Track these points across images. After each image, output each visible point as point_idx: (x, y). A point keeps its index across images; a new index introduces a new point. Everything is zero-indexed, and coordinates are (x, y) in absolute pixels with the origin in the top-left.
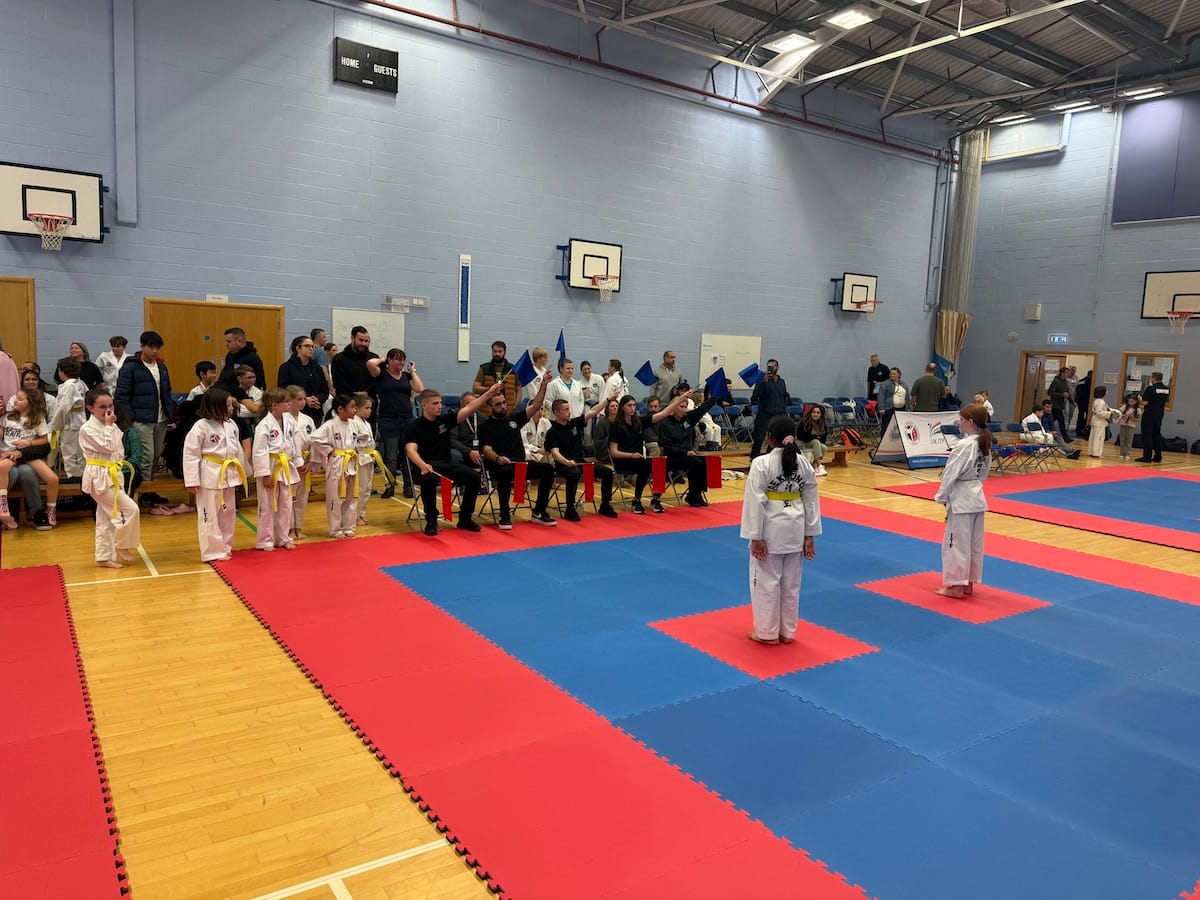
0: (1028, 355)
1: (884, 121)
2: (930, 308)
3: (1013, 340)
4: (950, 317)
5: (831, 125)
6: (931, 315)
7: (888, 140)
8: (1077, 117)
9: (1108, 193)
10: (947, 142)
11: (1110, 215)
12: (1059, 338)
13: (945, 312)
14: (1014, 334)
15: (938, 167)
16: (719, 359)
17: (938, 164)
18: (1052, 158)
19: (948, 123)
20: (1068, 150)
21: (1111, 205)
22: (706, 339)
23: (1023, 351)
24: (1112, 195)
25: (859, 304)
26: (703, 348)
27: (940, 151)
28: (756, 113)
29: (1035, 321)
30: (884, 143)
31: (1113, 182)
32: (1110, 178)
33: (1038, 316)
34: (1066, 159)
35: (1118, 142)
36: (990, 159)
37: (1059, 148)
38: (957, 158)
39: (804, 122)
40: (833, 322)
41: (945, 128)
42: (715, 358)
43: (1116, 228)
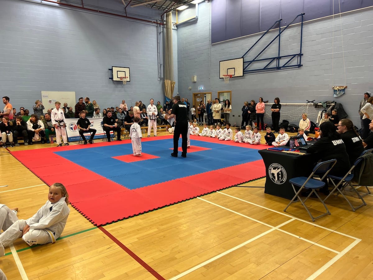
0: (196, 95)
1: (126, 9)
2: (161, 79)
3: (190, 90)
4: (168, 83)
5: (97, 10)
6: (162, 82)
7: (128, 16)
8: (199, 5)
9: (210, 33)
10: (160, 17)
11: (211, 41)
12: (201, 88)
13: (166, 81)
14: (190, 87)
15: (157, 26)
16: (52, 102)
17: (157, 25)
19: (158, 10)
20: (198, 18)
21: (211, 37)
22: (44, 93)
23: (193, 94)
24: (211, 33)
25: (121, 78)
26: (42, 97)
27: (157, 20)
28: (57, 5)
29: (195, 82)
30: (126, 17)
31: (211, 29)
32: (210, 27)
33: (195, 80)
35: (211, 13)
36: (178, 23)
38: (165, 23)
39: (83, 8)
40: (112, 86)
41: (158, 11)
42: (51, 101)
43: (213, 45)
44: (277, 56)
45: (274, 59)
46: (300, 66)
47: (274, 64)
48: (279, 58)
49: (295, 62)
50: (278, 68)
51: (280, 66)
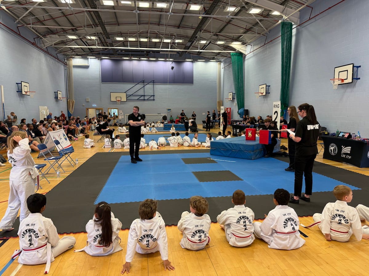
11: (101, 81)
18: (87, 67)
21: (101, 79)
34: (90, 68)
37: (88, 65)
44: (143, 95)
45: (142, 95)
46: (154, 100)
47: (142, 98)
48: (144, 96)
49: (152, 98)
50: (144, 100)
51: (145, 99)
